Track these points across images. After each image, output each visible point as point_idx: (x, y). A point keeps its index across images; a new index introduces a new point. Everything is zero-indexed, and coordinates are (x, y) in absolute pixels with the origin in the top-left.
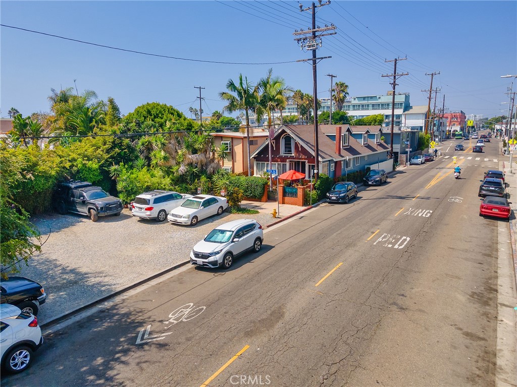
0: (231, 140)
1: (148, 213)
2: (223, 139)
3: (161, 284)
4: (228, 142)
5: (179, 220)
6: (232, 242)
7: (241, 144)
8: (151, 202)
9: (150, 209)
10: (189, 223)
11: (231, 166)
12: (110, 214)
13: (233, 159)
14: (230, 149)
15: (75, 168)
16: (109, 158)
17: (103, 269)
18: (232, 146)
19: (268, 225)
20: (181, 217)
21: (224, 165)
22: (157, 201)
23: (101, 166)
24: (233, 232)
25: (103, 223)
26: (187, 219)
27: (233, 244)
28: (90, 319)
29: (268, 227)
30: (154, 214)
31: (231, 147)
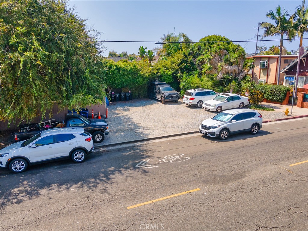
0: (268, 59)
1: (191, 101)
2: (262, 59)
3: (175, 140)
4: (265, 61)
5: (208, 107)
6: (230, 122)
7: (276, 63)
8: (194, 95)
9: (192, 99)
10: (215, 110)
11: (266, 79)
12: (172, 100)
13: (268, 74)
14: (266, 67)
15: (159, 74)
16: (179, 69)
17: (150, 126)
18: (269, 64)
19: (276, 119)
20: (210, 105)
21: (260, 78)
22: (198, 94)
23: (173, 73)
24: (233, 115)
25: (167, 105)
26: (214, 107)
27: (231, 123)
28: (126, 148)
29: (277, 120)
30: (195, 102)
31: (267, 65)
